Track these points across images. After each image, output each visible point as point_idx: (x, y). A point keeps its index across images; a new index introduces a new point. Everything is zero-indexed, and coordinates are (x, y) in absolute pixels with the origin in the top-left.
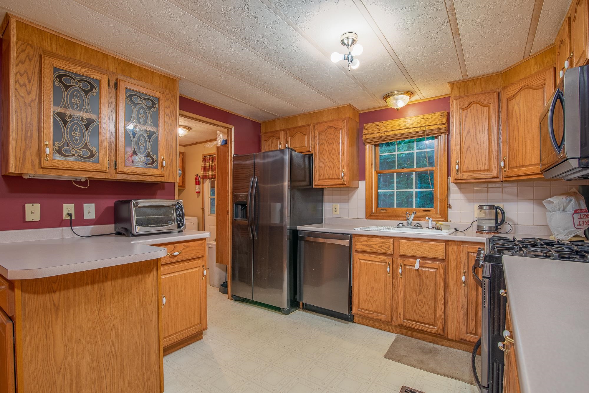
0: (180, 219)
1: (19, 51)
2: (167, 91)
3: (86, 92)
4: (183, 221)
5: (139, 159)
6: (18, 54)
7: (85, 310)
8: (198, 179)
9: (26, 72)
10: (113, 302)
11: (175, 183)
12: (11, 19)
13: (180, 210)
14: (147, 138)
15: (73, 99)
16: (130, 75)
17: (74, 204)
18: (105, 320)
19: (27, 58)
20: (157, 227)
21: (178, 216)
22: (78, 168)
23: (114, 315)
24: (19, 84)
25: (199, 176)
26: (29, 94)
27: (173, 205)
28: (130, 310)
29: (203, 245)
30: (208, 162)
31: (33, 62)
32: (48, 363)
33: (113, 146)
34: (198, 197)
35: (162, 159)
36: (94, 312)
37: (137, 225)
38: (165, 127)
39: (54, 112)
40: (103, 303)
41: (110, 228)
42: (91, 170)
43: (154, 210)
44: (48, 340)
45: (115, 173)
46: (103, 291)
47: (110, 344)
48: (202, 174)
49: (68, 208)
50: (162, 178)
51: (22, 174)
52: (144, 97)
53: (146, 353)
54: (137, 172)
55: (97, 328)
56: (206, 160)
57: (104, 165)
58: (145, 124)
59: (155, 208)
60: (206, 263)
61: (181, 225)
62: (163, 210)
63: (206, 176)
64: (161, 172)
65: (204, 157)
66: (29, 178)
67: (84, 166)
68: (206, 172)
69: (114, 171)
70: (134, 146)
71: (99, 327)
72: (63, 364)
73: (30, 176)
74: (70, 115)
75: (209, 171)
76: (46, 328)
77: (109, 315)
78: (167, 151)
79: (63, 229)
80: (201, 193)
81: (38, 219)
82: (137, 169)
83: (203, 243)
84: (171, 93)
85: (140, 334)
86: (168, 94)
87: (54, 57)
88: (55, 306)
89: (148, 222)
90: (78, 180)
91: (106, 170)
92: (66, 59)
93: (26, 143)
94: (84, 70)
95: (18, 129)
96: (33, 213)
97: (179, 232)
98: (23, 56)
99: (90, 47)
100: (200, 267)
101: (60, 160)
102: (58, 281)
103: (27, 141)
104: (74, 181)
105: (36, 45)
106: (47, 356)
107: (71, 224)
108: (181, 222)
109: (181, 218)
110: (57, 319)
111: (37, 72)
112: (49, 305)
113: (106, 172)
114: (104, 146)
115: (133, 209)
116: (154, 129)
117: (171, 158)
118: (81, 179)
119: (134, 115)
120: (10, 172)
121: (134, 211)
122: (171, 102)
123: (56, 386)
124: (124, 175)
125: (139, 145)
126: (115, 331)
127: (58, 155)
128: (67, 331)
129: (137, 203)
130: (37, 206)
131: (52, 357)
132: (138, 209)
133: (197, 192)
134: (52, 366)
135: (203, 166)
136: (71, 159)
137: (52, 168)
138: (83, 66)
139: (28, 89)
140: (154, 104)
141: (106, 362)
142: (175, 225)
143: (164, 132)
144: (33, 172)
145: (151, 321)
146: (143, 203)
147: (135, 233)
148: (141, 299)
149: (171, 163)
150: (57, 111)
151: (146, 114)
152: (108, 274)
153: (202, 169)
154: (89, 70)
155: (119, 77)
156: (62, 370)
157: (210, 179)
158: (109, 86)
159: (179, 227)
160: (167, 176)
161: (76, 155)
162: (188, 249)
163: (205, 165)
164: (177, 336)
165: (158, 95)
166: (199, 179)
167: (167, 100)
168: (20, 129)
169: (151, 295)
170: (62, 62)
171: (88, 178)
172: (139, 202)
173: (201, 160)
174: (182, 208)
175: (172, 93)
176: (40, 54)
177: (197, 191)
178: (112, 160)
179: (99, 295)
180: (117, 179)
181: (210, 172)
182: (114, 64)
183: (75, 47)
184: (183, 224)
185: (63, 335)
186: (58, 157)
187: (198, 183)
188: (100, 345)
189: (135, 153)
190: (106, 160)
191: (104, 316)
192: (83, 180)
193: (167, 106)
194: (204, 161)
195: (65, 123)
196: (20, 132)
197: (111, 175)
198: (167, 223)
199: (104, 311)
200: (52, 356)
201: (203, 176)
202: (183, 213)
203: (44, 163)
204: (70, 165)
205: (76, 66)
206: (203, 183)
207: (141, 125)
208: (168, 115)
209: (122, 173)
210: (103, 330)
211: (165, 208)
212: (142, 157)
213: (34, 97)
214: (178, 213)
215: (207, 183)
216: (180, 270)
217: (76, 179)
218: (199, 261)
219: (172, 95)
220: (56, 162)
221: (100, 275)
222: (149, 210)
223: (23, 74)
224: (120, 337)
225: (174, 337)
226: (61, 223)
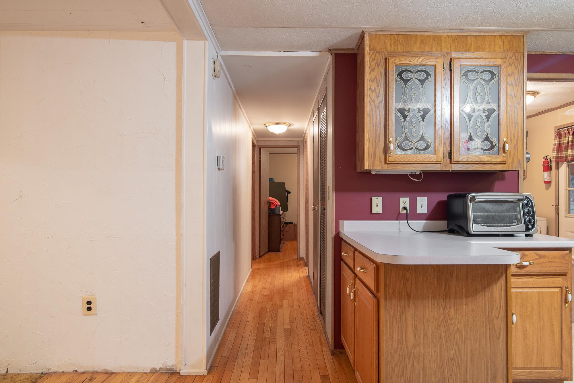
0: (529, 219)
1: (370, 61)
2: (510, 54)
3: (422, 82)
4: (534, 222)
5: (476, 145)
6: (370, 64)
7: (432, 305)
8: (548, 163)
9: (375, 78)
10: (457, 304)
11: (518, 171)
12: (366, 34)
13: (529, 207)
14: (485, 118)
15: (411, 92)
16: (465, 49)
17: (409, 198)
18: (449, 320)
19: (377, 64)
20: (497, 227)
21: (526, 215)
22: (415, 161)
23: (458, 319)
24: (371, 90)
25: (550, 159)
26: (378, 97)
27: (519, 200)
28: (475, 319)
29: (567, 258)
30: (566, 136)
31: (380, 66)
32: (401, 345)
33: (448, 134)
34: (547, 188)
35: (503, 142)
36: (439, 309)
37: (474, 223)
38: (508, 101)
39: (396, 109)
40: (448, 302)
41: (442, 224)
42: (427, 162)
43: (495, 206)
44: (402, 324)
45: (450, 164)
46: (448, 289)
47: (454, 348)
48: (555, 156)
49: (404, 201)
50: (504, 165)
51: (371, 170)
52: (481, 69)
53: (491, 374)
54: (473, 161)
55: (442, 327)
56: (562, 134)
57: (439, 157)
58: (482, 102)
59: (495, 203)
60: (571, 285)
61: (530, 227)
62: (506, 206)
63: (561, 157)
64: (502, 158)
65: (558, 129)
66: (376, 174)
67: (421, 158)
68: (562, 152)
69: (448, 161)
70: (470, 130)
71: (443, 326)
72: (413, 351)
73: (376, 172)
74: (409, 108)
75: (567, 150)
76: (401, 312)
77: (453, 316)
78: (510, 131)
79: (399, 222)
80: (553, 183)
81: (380, 211)
82: (473, 157)
83: (567, 254)
84: (515, 55)
85: (485, 349)
86: (511, 58)
87: (396, 56)
88: (408, 294)
89: (487, 220)
90: (413, 173)
91: (441, 161)
92: (405, 55)
93: (375, 142)
94: (420, 60)
95: (370, 130)
96: (377, 205)
97: (527, 235)
98: (373, 64)
99: (425, 34)
100: (561, 288)
101: (401, 155)
102: (410, 270)
103: (377, 140)
104: (409, 174)
105: (382, 50)
106: (401, 339)
107: (407, 217)
108: (530, 223)
109: (531, 218)
110: (409, 307)
111: (383, 75)
112: (403, 291)
113: (440, 163)
114: (439, 135)
115: (470, 203)
116: (494, 106)
117: (515, 139)
118: (416, 172)
119: (470, 94)
120: (366, 169)
121: (470, 205)
122: (515, 67)
123: (407, 370)
124: (459, 165)
125: (476, 128)
126: (459, 336)
127: (399, 150)
128: (417, 321)
129: (474, 197)
130: (380, 199)
131: (405, 342)
132: (476, 204)
133: (545, 182)
134: (404, 350)
135: (557, 143)
136: (410, 152)
137: (394, 163)
138: (419, 56)
139: (377, 92)
140: (493, 74)
141: (449, 366)
142: (522, 226)
143: (507, 107)
144: (381, 167)
145: (498, 338)
146: (480, 197)
147: (473, 233)
148: (487, 309)
149: (516, 145)
150: (398, 108)
151: (484, 90)
152: (453, 272)
153: (554, 148)
154: (425, 58)
155: (454, 55)
156: (412, 357)
157: (569, 162)
158: (443, 69)
159: (527, 229)
160: (511, 163)
161: (414, 148)
162: (542, 260)
163: (560, 141)
164: (525, 372)
165: (498, 62)
166: (550, 163)
167: (511, 65)
168: (372, 130)
169: (499, 308)
170: (402, 59)
171: (422, 170)
172: (477, 196)
173: (553, 135)
174: (532, 204)
175: (517, 55)
176: (385, 57)
177: (546, 180)
178: (447, 150)
179: (444, 293)
180: (452, 170)
181: (569, 151)
182: (449, 43)
183: (412, 39)
184: (533, 226)
185: (413, 323)
186: (399, 152)
187: (547, 168)
188: (445, 346)
189: (471, 139)
190: (441, 150)
191: (449, 316)
192: (418, 173)
193: (510, 73)
194: (559, 135)
195: (405, 117)
196: (372, 133)
197: (446, 166)
198: (511, 223)
199: (449, 311)
200: (405, 340)
201: (557, 158)
202: (533, 211)
203: (388, 159)
204: (409, 159)
205: (413, 58)
206: (556, 169)
207: (478, 105)
208: (512, 85)
209: (458, 163)
210: (447, 331)
211: (509, 204)
212: (479, 142)
213: (381, 99)
214: (527, 210)
215: (564, 169)
216: (531, 286)
217: (412, 172)
218: (560, 279)
219: (517, 57)
220: (398, 157)
221: (445, 272)
222: (488, 206)
223: (374, 81)
224: (463, 344)
225: (521, 372)
226: (398, 217)
